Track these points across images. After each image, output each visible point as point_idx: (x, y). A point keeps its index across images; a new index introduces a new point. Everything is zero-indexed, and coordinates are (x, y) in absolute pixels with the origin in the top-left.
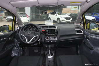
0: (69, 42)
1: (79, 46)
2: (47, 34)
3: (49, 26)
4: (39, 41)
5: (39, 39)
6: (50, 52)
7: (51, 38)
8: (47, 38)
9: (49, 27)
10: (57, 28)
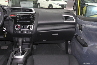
0: (53, 34)
1: (69, 42)
2: (18, 21)
3: (23, 9)
4: (4, 31)
5: (5, 28)
6: (21, 50)
7: (23, 27)
8: (17, 27)
9: (21, 10)
10: (34, 12)
